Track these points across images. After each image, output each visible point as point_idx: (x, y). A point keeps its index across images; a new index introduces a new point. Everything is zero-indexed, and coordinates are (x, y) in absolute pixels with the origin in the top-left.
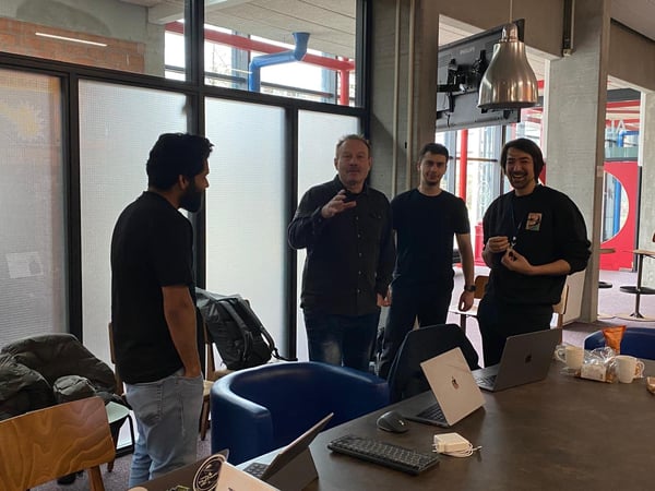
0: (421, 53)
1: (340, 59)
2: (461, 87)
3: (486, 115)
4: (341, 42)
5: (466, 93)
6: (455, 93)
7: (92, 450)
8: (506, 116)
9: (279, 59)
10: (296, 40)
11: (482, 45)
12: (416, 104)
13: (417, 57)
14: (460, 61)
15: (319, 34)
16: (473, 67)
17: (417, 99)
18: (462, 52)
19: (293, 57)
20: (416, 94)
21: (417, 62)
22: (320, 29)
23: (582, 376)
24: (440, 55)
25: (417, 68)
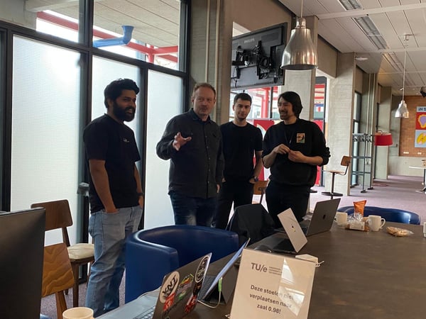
0: (223, 40)
1: (148, 46)
2: (246, 63)
3: (262, 81)
4: (153, 34)
5: (248, 67)
6: (240, 67)
7: (59, 279)
8: (276, 81)
9: (111, 43)
10: (124, 31)
11: (259, 37)
12: (220, 71)
13: (221, 42)
14: (244, 47)
15: (140, 28)
16: (253, 51)
17: (220, 68)
18: (246, 42)
19: (122, 42)
20: (220, 65)
21: (221, 45)
22: (142, 24)
23: (351, 228)
24: (233, 42)
25: (221, 48)
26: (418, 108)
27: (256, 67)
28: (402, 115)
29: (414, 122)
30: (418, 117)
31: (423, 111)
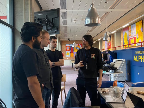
11: (46, 13)
14: (38, 17)
16: (43, 19)
27: (45, 26)
28: (74, 46)
29: (65, 49)
31: (68, 45)
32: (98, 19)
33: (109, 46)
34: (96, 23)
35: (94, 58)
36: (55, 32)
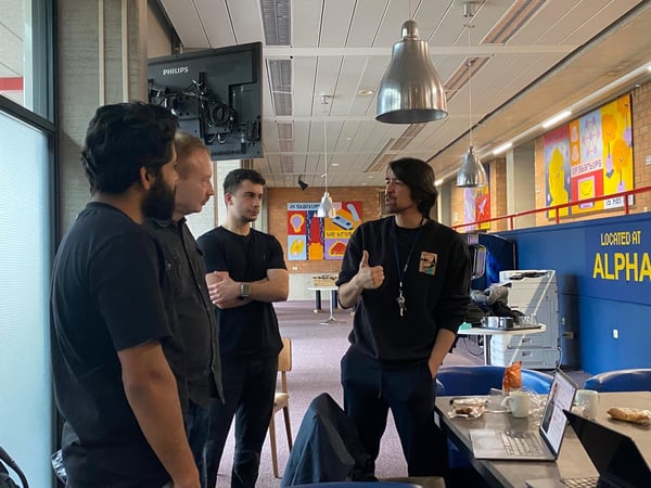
8: (244, 149)
11: (201, 66)
16: (187, 90)
26: (289, 205)
27: (198, 122)
28: (327, 213)
29: (285, 224)
30: (289, 218)
31: (296, 209)
32: (434, 90)
33: (482, 211)
34: (428, 106)
35: (432, 272)
36: (239, 148)
